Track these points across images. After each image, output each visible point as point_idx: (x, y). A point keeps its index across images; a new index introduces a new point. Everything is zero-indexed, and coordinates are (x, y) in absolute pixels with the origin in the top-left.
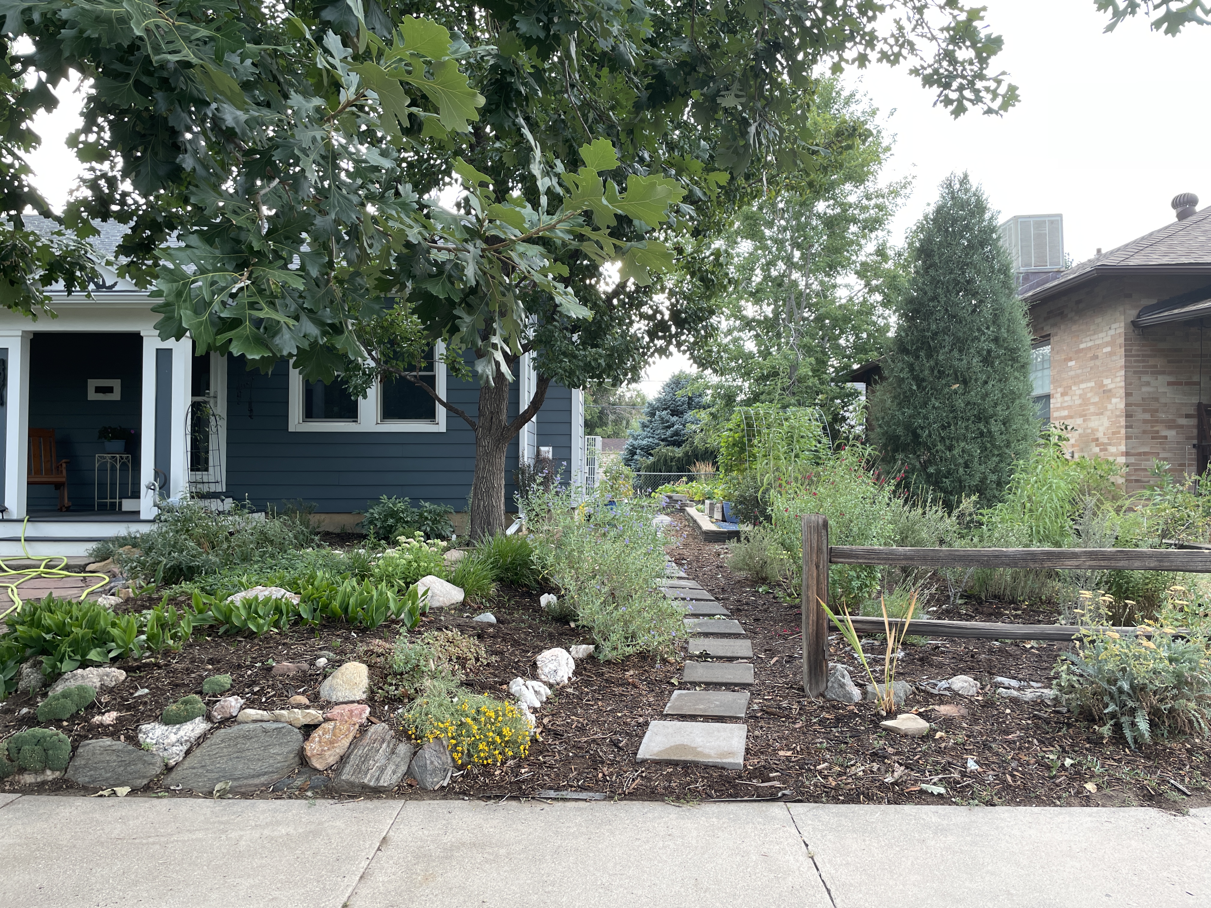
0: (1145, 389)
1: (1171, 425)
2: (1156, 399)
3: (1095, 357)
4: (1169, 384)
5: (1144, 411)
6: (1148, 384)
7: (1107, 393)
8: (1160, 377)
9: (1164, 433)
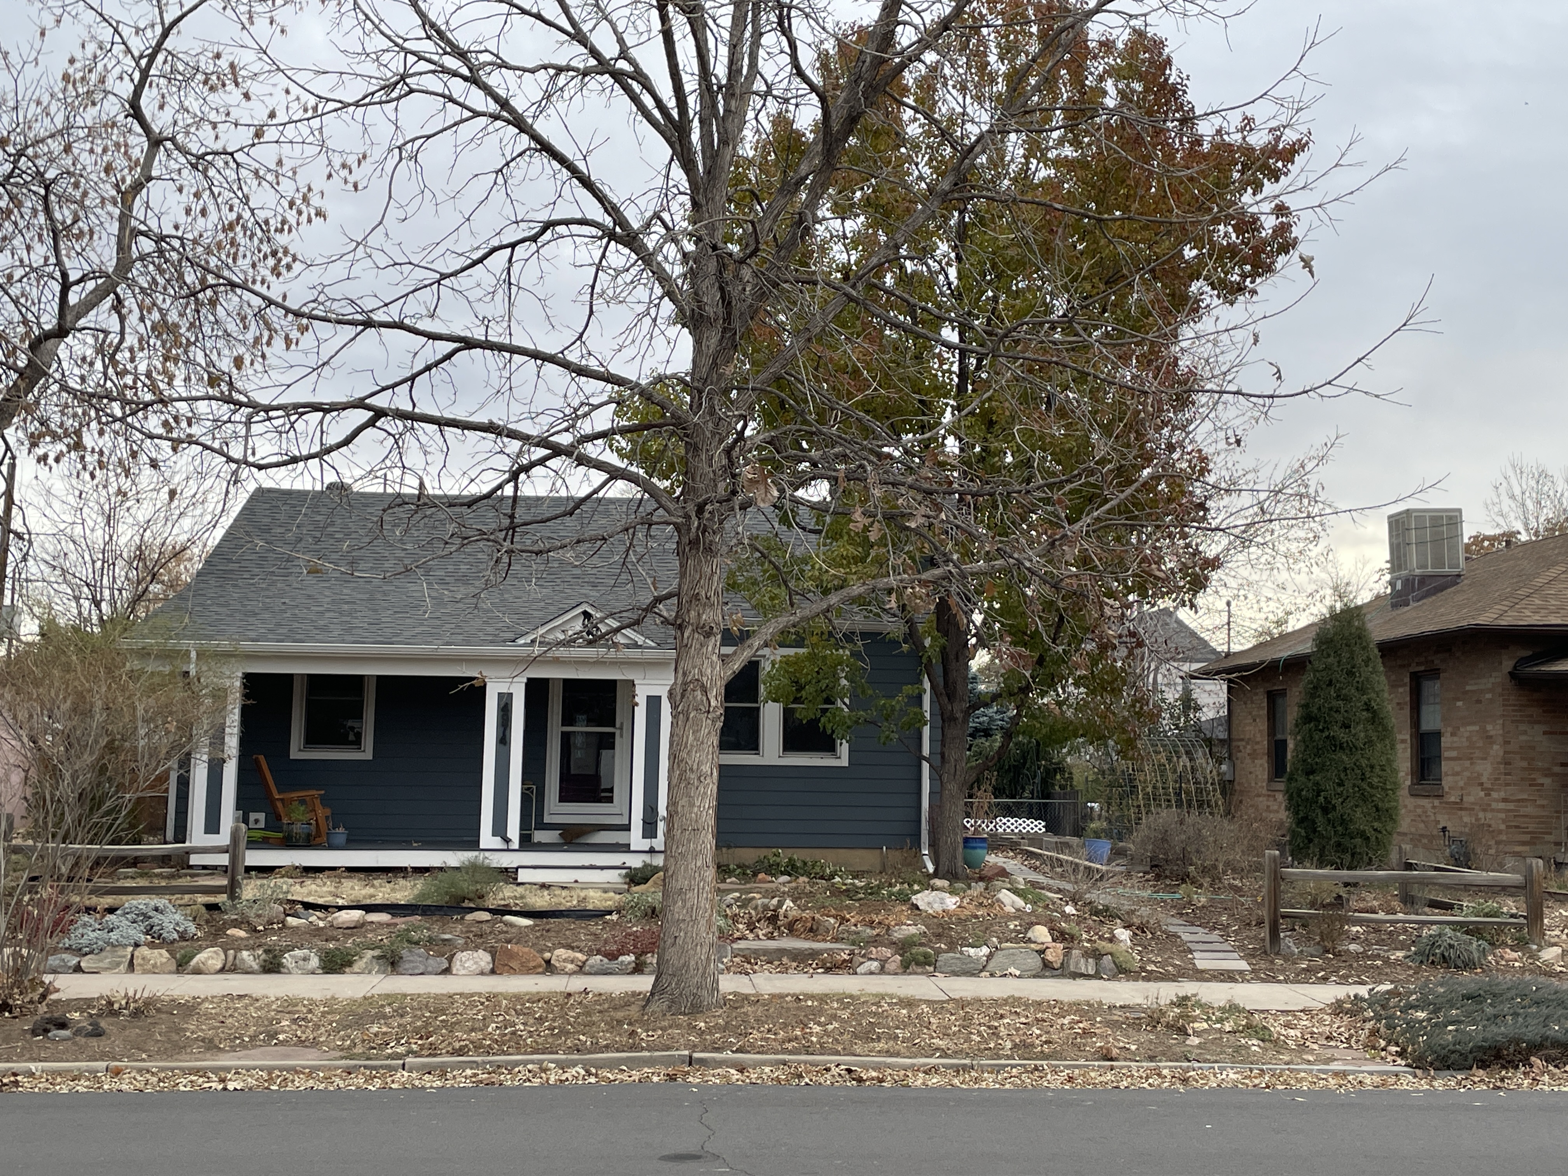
0: (1523, 738)
1: (1548, 773)
2: (1533, 748)
3: (1479, 701)
4: (1545, 733)
5: (1522, 759)
6: (1525, 733)
7: (1489, 739)
8: (1536, 727)
9: (1540, 781)
